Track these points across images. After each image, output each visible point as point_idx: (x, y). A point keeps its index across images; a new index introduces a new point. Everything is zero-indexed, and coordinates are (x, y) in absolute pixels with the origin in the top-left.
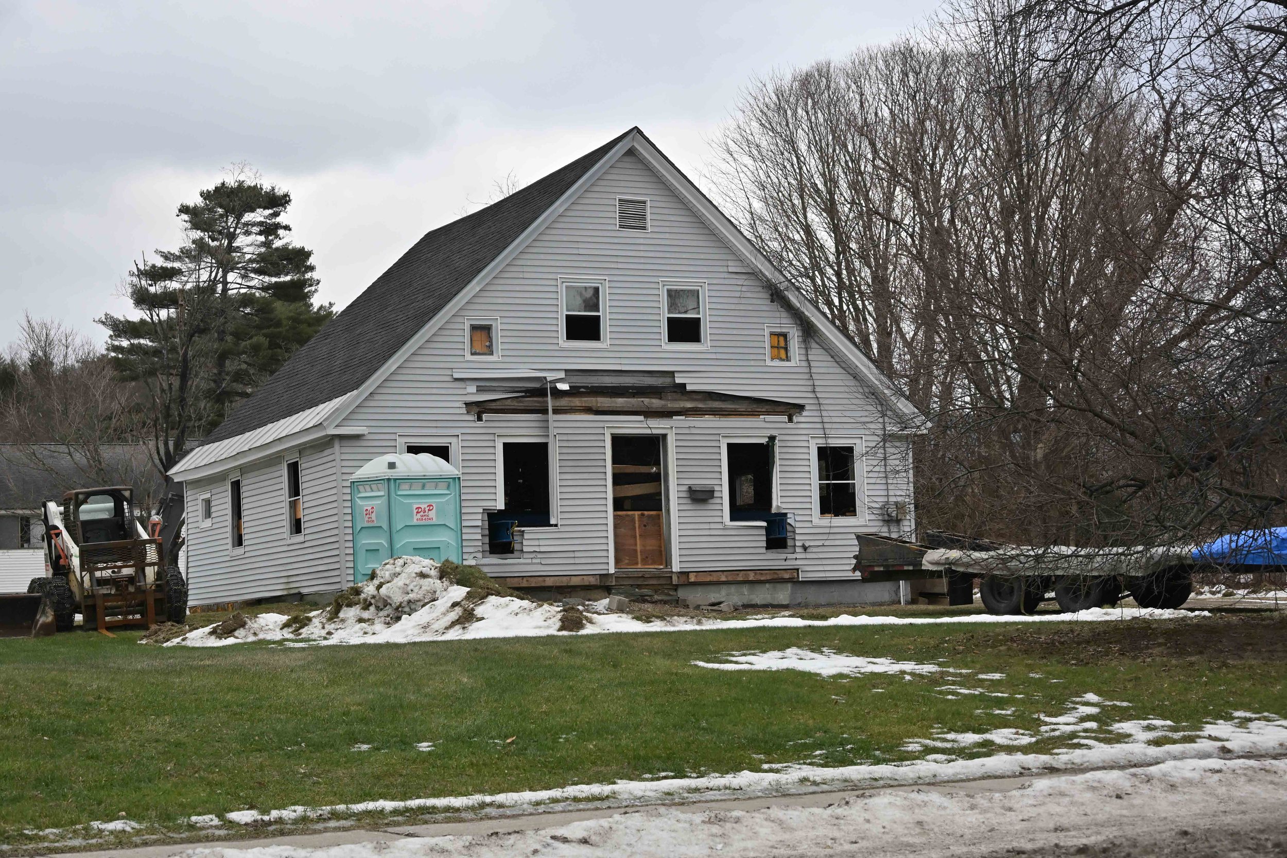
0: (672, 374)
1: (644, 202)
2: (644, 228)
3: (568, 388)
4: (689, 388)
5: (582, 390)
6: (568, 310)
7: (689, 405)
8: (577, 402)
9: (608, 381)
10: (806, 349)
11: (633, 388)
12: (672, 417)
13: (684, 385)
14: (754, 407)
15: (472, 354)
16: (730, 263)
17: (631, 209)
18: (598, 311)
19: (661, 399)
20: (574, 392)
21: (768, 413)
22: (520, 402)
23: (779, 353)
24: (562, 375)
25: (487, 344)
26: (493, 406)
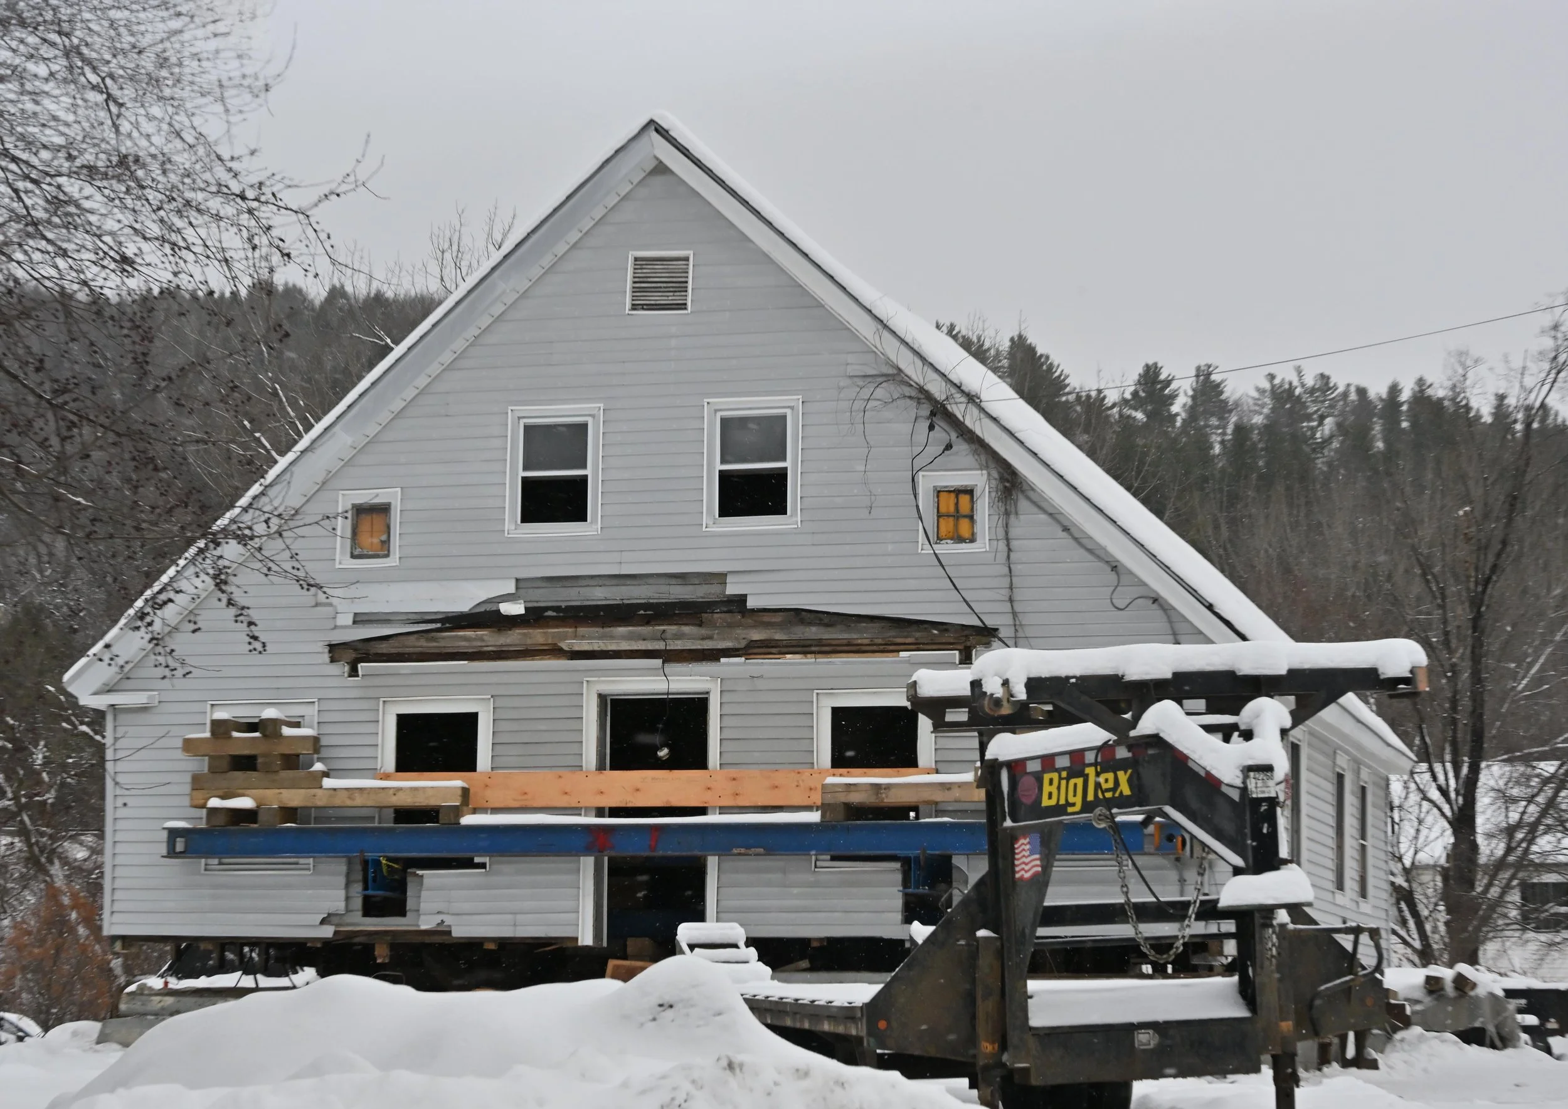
0: (721, 578)
1: (687, 259)
2: (683, 306)
3: (522, 611)
4: (751, 603)
5: (550, 613)
6: (525, 468)
7: (757, 635)
8: (538, 636)
9: (600, 595)
10: (1007, 513)
11: (647, 606)
12: (718, 660)
13: (742, 599)
14: (892, 634)
15: (353, 556)
16: (851, 358)
17: (660, 273)
18: (584, 467)
19: (700, 625)
20: (534, 617)
21: (917, 646)
22: (434, 639)
23: (956, 526)
24: (510, 588)
25: (384, 538)
26: (383, 648)
